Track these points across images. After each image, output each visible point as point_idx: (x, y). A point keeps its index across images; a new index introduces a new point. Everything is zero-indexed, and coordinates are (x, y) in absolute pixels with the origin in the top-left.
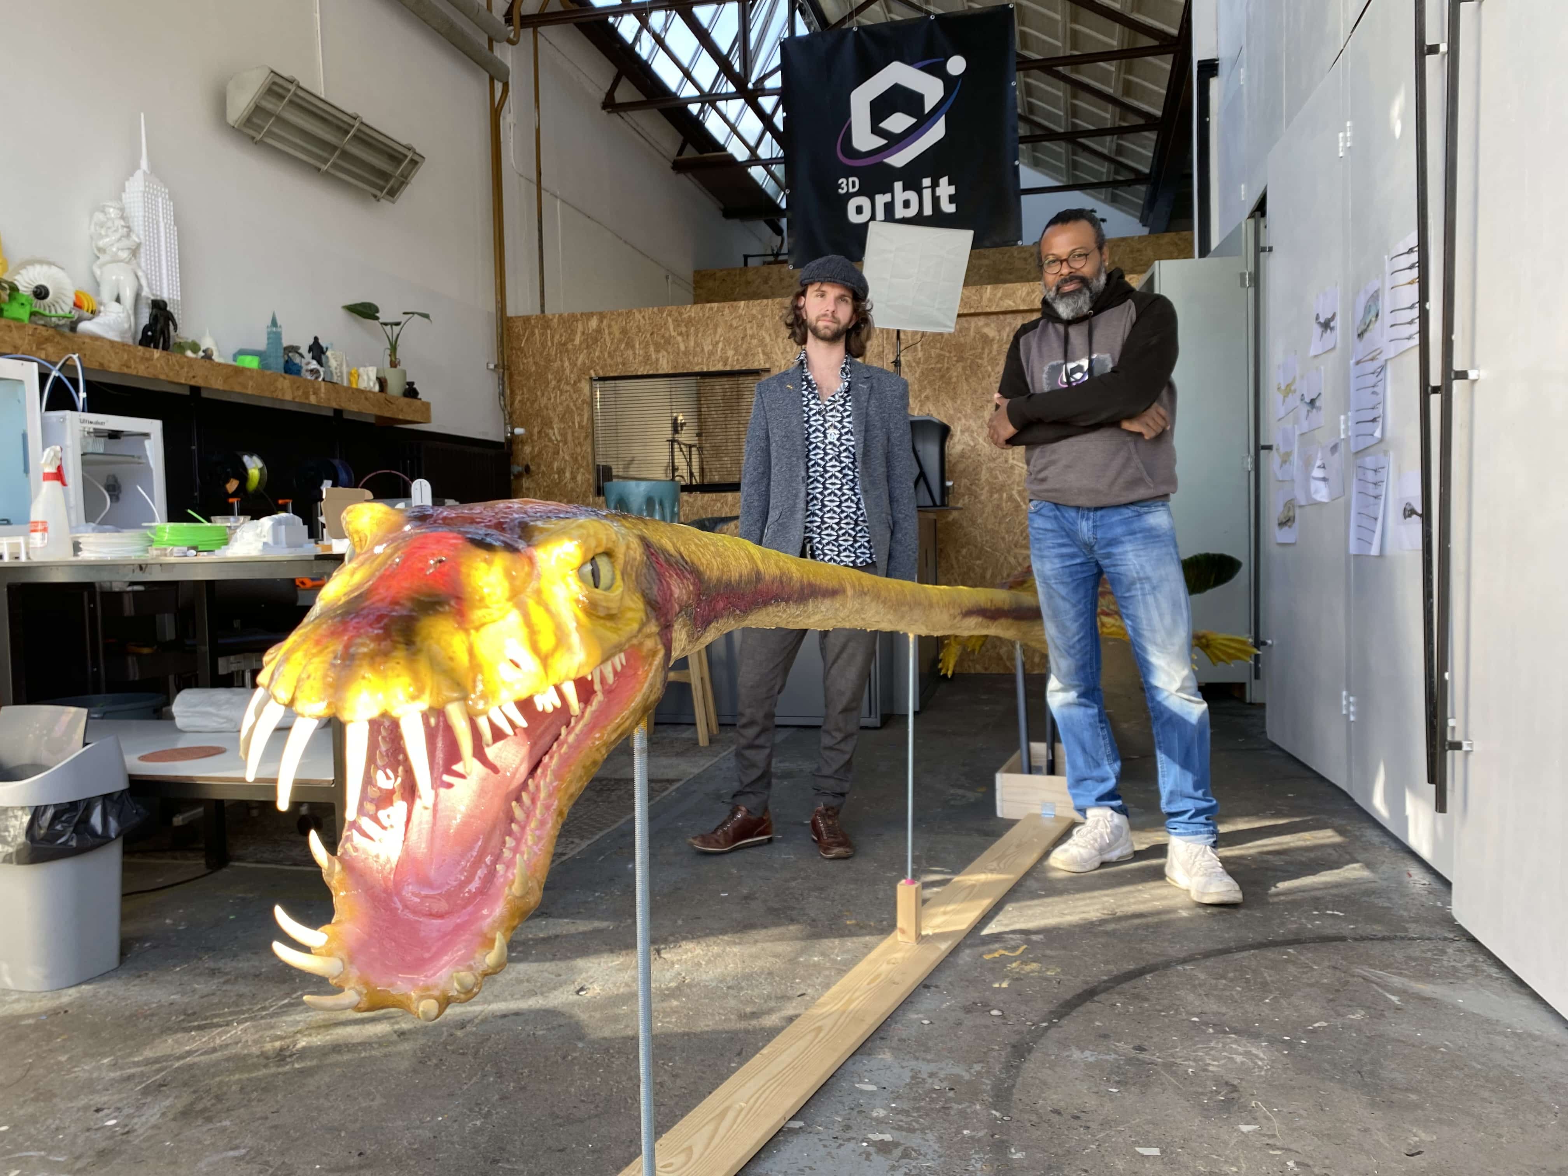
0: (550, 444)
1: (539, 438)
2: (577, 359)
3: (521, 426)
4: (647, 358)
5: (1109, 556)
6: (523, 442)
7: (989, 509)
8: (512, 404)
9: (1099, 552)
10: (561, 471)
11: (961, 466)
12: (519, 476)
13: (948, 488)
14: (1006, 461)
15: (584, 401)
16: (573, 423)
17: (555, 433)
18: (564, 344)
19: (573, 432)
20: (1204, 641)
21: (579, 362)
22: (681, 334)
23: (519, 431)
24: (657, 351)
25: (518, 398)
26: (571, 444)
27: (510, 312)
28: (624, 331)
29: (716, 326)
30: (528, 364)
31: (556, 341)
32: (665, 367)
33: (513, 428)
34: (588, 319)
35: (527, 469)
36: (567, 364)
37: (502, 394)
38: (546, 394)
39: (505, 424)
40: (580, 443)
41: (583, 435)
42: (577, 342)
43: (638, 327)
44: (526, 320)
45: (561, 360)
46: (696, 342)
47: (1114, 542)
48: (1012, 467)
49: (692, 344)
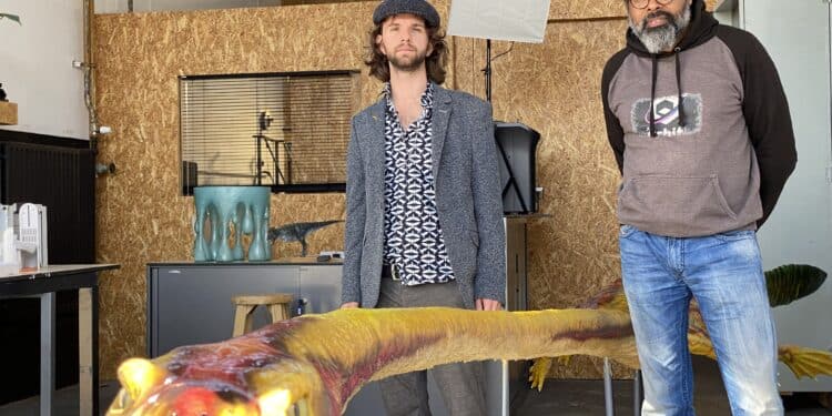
0: (135, 142)
1: (125, 137)
2: (165, 58)
3: (108, 123)
4: (237, 58)
5: (697, 281)
6: (108, 141)
7: (579, 212)
8: (98, 102)
9: (687, 279)
10: (146, 170)
11: (551, 170)
12: (104, 174)
13: (538, 193)
14: (595, 166)
15: (171, 100)
16: (160, 122)
17: (141, 131)
18: (153, 43)
19: (160, 132)
20: (787, 355)
21: (168, 61)
22: (271, 34)
23: (104, 130)
24: (247, 51)
25: (104, 96)
26: (157, 143)
27: (97, 10)
28: (214, 31)
29: (306, 28)
30: (115, 62)
31: (144, 40)
32: (255, 68)
33: (99, 127)
34: (178, 19)
35: (112, 168)
36: (155, 63)
37: (88, 92)
38: (133, 91)
39: (91, 123)
40: (166, 142)
41: (170, 134)
42: (166, 41)
43: (229, 28)
44: (115, 17)
45: (149, 59)
46: (286, 43)
47: (702, 268)
48: (601, 171)
49: (282, 44)
